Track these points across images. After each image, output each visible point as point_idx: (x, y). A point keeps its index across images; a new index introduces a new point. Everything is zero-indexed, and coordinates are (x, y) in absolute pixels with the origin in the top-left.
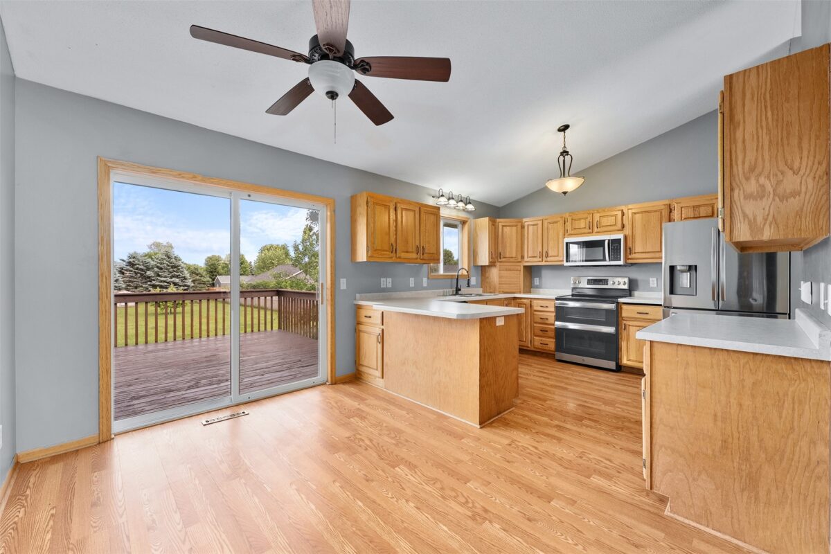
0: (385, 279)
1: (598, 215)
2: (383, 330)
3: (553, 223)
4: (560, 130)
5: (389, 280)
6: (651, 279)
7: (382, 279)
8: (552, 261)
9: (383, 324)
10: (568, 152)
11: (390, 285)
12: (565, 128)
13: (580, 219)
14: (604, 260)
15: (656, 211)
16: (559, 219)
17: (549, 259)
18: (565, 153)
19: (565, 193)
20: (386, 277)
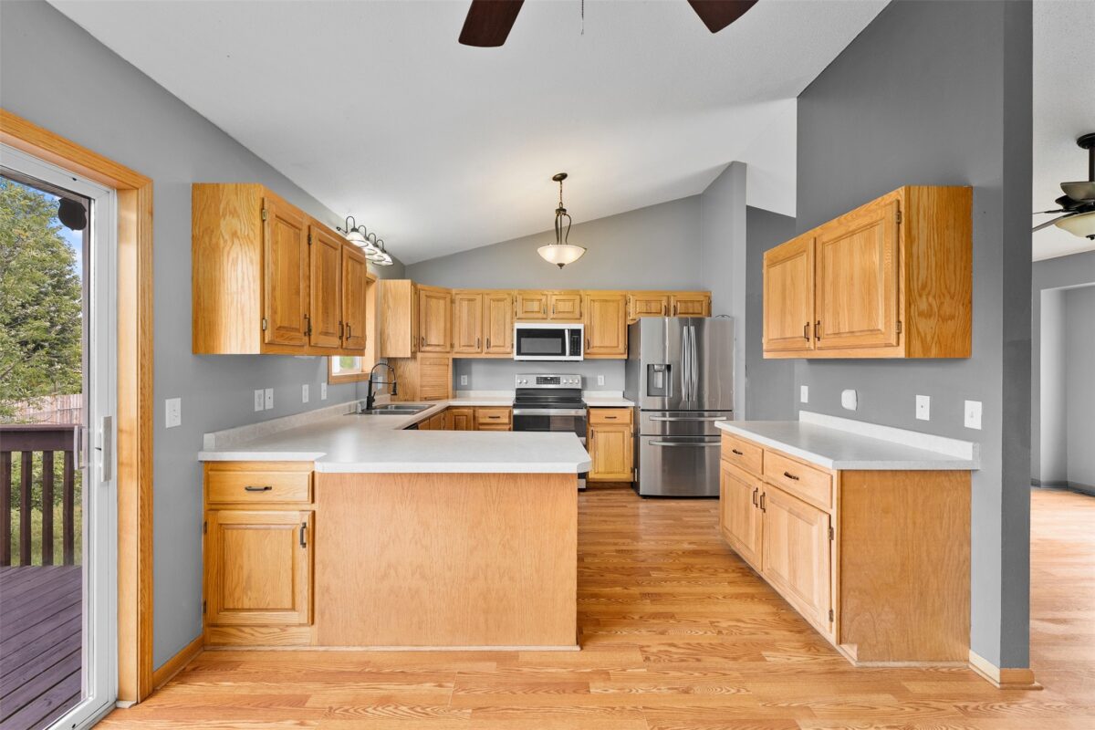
0: (261, 392)
1: (554, 297)
2: (314, 513)
3: (498, 300)
4: (555, 179)
5: (270, 392)
6: (599, 377)
7: (256, 392)
8: (494, 353)
9: (313, 501)
10: (565, 210)
11: (270, 405)
12: (561, 178)
13: (532, 300)
14: (563, 353)
15: (613, 301)
16: (506, 296)
17: (491, 350)
18: (561, 211)
19: (561, 265)
20: (264, 387)
